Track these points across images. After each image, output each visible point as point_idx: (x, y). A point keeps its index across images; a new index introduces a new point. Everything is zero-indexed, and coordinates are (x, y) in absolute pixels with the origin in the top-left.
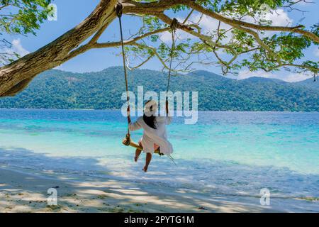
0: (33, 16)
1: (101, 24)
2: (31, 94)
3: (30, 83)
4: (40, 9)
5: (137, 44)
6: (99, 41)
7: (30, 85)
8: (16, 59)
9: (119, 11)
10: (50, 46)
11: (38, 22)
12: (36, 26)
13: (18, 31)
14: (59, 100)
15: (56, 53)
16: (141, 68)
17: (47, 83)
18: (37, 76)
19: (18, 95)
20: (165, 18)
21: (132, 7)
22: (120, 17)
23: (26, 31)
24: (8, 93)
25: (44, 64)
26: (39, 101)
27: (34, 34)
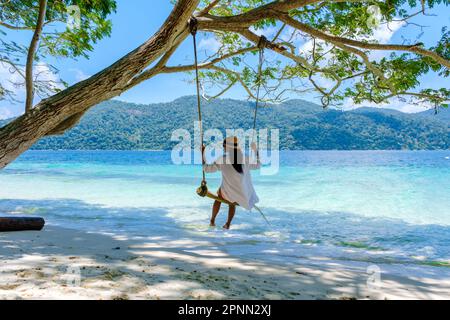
0: (84, 34)
1: (170, 43)
2: (83, 132)
3: (82, 118)
4: (93, 25)
5: (216, 68)
6: (169, 64)
7: (82, 120)
8: (63, 88)
9: (193, 26)
10: (106, 72)
11: (91, 43)
12: (88, 47)
13: (65, 53)
14: (119, 139)
15: (115, 80)
16: (221, 97)
17: (104, 118)
18: (91, 109)
19: (67, 133)
20: (251, 36)
21: (209, 22)
22: (194, 34)
23: (76, 53)
24: (54, 130)
25: (100, 94)
26: (94, 139)
27: (87, 56)
